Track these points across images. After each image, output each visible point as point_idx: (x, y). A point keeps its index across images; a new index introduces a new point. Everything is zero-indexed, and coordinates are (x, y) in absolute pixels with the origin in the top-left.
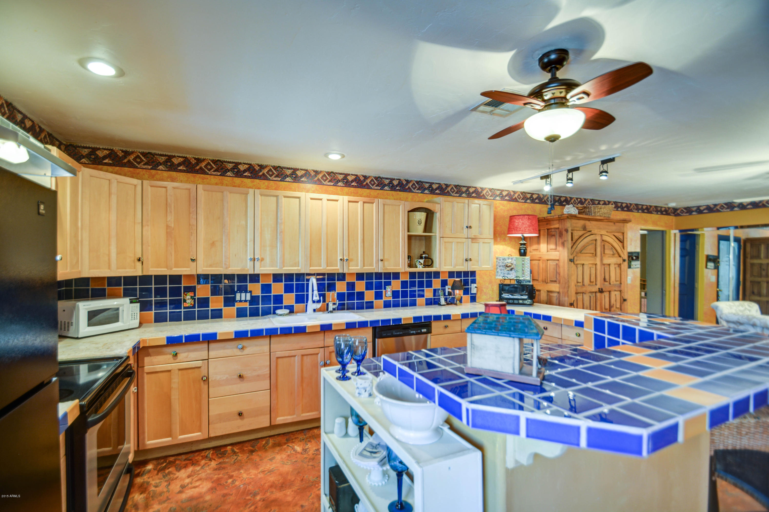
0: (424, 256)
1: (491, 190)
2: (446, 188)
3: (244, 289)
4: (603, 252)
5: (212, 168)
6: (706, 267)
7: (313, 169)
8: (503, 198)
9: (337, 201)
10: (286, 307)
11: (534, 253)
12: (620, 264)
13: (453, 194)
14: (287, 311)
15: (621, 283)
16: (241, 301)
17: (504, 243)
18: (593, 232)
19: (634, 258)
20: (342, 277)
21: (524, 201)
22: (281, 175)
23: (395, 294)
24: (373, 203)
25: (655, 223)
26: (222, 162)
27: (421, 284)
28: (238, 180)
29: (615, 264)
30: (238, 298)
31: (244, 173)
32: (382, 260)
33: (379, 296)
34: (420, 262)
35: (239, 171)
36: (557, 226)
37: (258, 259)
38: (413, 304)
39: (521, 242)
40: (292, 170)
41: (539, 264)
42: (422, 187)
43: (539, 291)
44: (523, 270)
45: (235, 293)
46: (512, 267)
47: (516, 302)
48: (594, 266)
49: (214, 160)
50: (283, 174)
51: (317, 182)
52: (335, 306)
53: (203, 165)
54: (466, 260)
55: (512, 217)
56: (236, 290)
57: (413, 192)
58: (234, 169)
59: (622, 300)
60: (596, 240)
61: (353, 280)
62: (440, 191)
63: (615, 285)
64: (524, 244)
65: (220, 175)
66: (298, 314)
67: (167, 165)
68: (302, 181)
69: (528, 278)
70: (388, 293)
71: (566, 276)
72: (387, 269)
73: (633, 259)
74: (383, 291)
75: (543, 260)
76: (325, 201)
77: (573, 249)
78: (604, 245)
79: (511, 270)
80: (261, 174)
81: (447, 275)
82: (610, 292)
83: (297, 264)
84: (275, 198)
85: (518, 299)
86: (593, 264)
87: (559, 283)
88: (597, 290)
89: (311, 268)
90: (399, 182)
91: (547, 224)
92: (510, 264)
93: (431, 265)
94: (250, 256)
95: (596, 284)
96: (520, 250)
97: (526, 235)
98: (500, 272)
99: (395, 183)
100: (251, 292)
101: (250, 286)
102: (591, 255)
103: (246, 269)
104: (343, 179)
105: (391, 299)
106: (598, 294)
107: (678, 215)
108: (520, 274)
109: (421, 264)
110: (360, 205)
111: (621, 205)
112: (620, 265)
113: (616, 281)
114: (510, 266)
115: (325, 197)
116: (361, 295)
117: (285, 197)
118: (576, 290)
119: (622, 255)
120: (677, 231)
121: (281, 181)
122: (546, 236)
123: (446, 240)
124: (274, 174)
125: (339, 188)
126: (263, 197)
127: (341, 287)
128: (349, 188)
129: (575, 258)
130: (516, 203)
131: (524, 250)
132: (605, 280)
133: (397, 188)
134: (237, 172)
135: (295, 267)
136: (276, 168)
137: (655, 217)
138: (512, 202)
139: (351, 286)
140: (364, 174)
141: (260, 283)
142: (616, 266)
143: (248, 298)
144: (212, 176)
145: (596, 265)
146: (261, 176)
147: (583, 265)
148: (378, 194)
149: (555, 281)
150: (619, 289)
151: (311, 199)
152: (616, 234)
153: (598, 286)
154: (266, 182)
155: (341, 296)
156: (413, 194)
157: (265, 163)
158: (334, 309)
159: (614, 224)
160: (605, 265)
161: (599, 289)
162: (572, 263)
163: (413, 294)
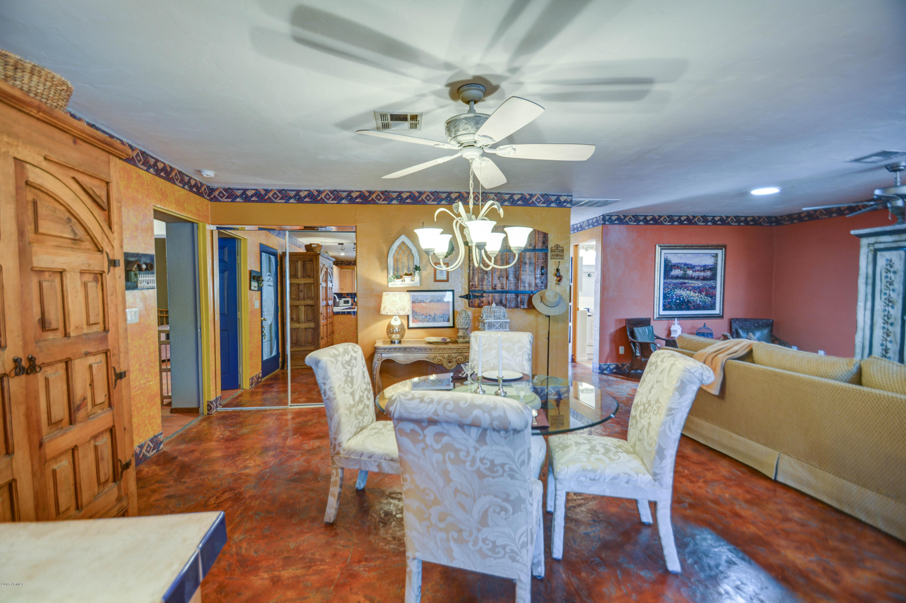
6: (250, 289)
12: (101, 274)
15: (106, 330)
19: (144, 266)
25: (177, 202)
29: (82, 273)
59: (112, 378)
63: (84, 338)
73: (140, 268)
78: (34, 203)
82: (67, 362)
88: (9, 366)
112: (99, 276)
113: (89, 324)
119: (107, 249)
120: (214, 228)
132: (44, 324)
142: (88, 278)
150: (102, 348)
159: (75, 142)
160: (40, 272)
161: (16, 361)
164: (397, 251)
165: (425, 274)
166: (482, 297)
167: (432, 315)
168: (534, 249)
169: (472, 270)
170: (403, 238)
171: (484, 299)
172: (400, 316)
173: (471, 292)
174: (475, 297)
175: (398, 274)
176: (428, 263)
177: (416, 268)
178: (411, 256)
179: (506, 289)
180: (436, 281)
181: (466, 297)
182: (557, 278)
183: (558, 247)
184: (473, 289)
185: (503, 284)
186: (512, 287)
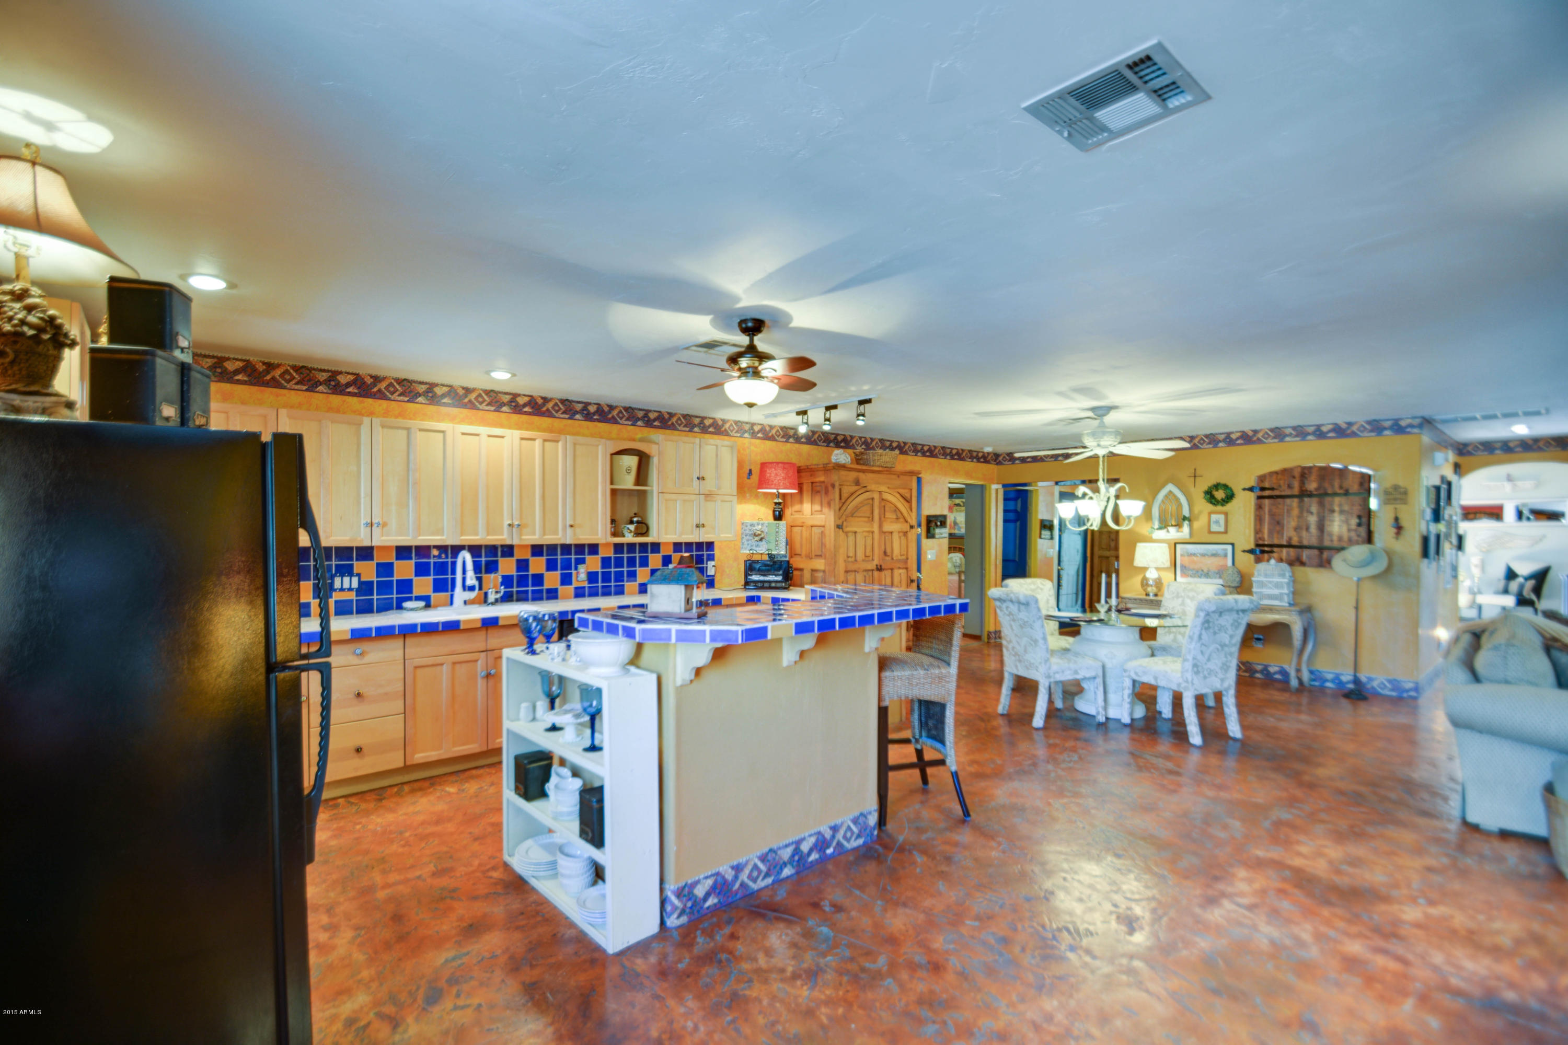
0: (635, 519)
1: (736, 422)
2: (669, 419)
3: (347, 571)
4: (883, 516)
5: (293, 378)
6: (1040, 537)
7: (462, 385)
8: (754, 435)
9: (502, 437)
10: (418, 598)
11: (797, 516)
12: (907, 532)
13: (679, 428)
14: (422, 604)
15: (907, 559)
16: (342, 590)
17: (755, 501)
18: (869, 488)
19: (939, 524)
20: (508, 550)
21: (784, 440)
22: (409, 392)
23: (592, 577)
24: (557, 441)
25: (968, 475)
26: (311, 370)
27: (631, 562)
28: (336, 400)
29: (899, 532)
30: (337, 582)
31: (347, 388)
32: (571, 526)
33: (566, 580)
34: (628, 529)
35: (338, 384)
36: (822, 479)
37: (378, 524)
38: (620, 591)
39: (776, 501)
40: (428, 386)
41: (801, 531)
42: (634, 417)
43: (801, 570)
44: (777, 541)
45: (332, 577)
46: (762, 536)
47: (766, 585)
48: (871, 535)
49: (295, 366)
50: (411, 391)
51: (469, 405)
52: (498, 596)
53: (277, 373)
54: (697, 526)
55: (764, 465)
56: (334, 572)
57: (619, 424)
58: (330, 381)
59: (909, 581)
60: (873, 499)
61: (527, 555)
62: (660, 422)
63: (898, 561)
64: (780, 504)
65: (307, 390)
66: (439, 608)
67: (215, 371)
68: (444, 403)
69: (783, 552)
70: (580, 576)
71: (832, 549)
72: (579, 539)
73: (937, 525)
74: (574, 572)
75: (807, 527)
76: (484, 437)
77: (842, 511)
78: (884, 507)
79: (761, 540)
80: (375, 390)
81: (671, 548)
82: (892, 569)
83: (440, 532)
84: (405, 432)
85: (770, 582)
86: (868, 532)
87: (825, 559)
88: (875, 567)
89: (463, 537)
90: (598, 408)
91: (811, 476)
92: (759, 532)
93: (645, 533)
94: (365, 519)
95: (873, 560)
96: (774, 511)
97: (781, 491)
98: (746, 543)
99: (592, 409)
100: (359, 575)
101: (358, 566)
102: (866, 519)
103: (359, 539)
104: (511, 401)
105: (586, 584)
106: (876, 573)
107: (999, 463)
108: (772, 546)
109: (631, 532)
110: (538, 443)
111: (922, 449)
112: (905, 533)
113: (901, 555)
114: (759, 535)
115: (483, 430)
116: (538, 579)
117: (421, 430)
118: (846, 567)
119: (909, 520)
120: (1000, 486)
121: (408, 401)
122: (810, 493)
123: (667, 496)
124: (396, 390)
125: (503, 415)
126: (385, 430)
127: (507, 566)
128: (519, 416)
129: (845, 523)
130: (774, 443)
131: (780, 512)
132: (885, 553)
133: (595, 417)
134: (334, 386)
135: (438, 535)
136: (400, 381)
137: (969, 465)
138: (767, 442)
139: (523, 565)
140: (543, 395)
141: (375, 562)
142: (901, 534)
143: (355, 584)
144: (293, 392)
145: (873, 532)
146: (375, 394)
147: (855, 532)
148: (565, 425)
149: (821, 556)
150: (905, 566)
151: (463, 434)
152: (902, 491)
153: (876, 562)
154: (384, 404)
155: (507, 581)
156: (619, 426)
157: (381, 373)
158: (497, 601)
159: (899, 477)
160: (887, 533)
161: (878, 565)
162: (841, 530)
163: (619, 577)
164: (1163, 501)
165: (1196, 525)
166: (1272, 552)
167: (1205, 570)
168: (1346, 493)
169: (1259, 519)
170: (1170, 487)
171: (1275, 555)
172: (1158, 569)
173: (1257, 545)
174: (1263, 552)
175: (1164, 525)
176: (1200, 512)
177: (1185, 518)
178: (1180, 505)
179: (1305, 543)
180: (1210, 532)
181: (1251, 551)
182: (1394, 530)
183: (1396, 488)
184: (1261, 542)
185: (1300, 537)
186: (1314, 541)
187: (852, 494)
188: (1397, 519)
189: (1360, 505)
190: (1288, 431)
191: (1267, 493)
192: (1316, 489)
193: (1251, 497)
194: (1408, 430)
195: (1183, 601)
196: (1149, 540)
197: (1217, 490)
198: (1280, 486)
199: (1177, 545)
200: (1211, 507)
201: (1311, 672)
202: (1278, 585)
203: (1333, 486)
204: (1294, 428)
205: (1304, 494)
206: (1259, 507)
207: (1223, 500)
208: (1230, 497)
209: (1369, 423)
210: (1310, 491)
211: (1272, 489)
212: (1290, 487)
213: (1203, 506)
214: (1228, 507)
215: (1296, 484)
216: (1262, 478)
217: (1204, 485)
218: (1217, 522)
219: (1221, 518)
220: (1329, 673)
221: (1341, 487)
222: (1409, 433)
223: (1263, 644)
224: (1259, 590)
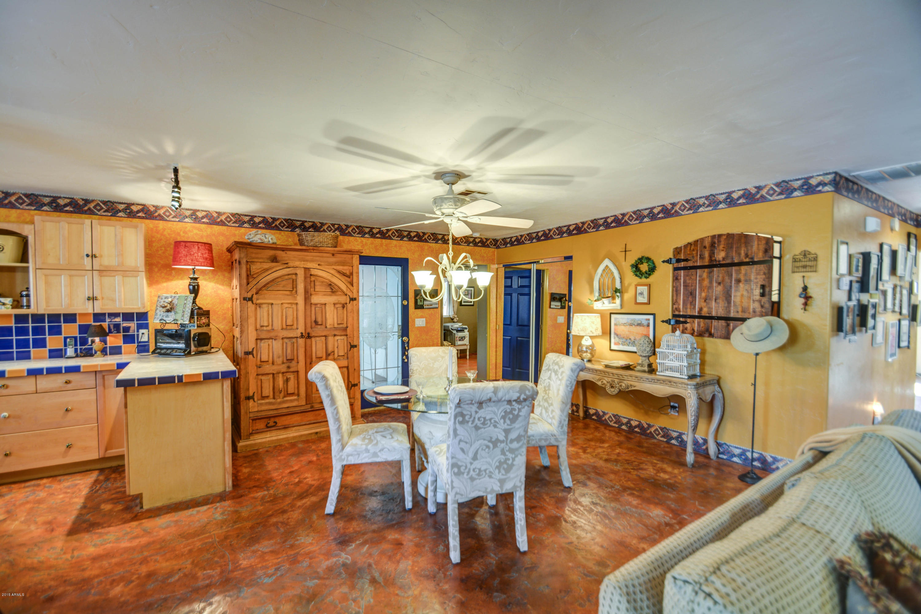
0: (25, 293)
2: (85, 204)
4: (309, 289)
6: (550, 307)
13: (97, 215)
15: (347, 327)
18: (291, 264)
21: (237, 225)
27: (39, 331)
29: (335, 304)
36: (236, 256)
38: (24, 357)
39: (192, 276)
41: (234, 304)
42: (37, 203)
44: (183, 311)
47: (169, 351)
48: (293, 306)
54: (89, 299)
55: (179, 244)
59: (349, 347)
60: (296, 274)
63: (335, 329)
64: (195, 279)
69: (187, 322)
75: (235, 299)
77: (251, 285)
78: (312, 281)
79: (169, 311)
81: (92, 318)
82: (325, 337)
85: (173, 349)
86: (290, 303)
88: (299, 335)
92: (170, 304)
95: (296, 328)
96: (189, 285)
97: (198, 268)
98: (159, 314)
102: (288, 293)
106: (301, 341)
107: (498, 247)
108: (179, 316)
113: (338, 324)
118: (258, 335)
119: (349, 293)
120: (500, 266)
122: (235, 269)
123: (48, 272)
129: (255, 296)
130: (224, 228)
131: (196, 287)
132: (316, 322)
138: (215, 226)
142: (339, 306)
145: (297, 304)
147: (272, 304)
150: (345, 334)
152: (339, 268)
153: (301, 329)
159: (336, 255)
160: (316, 304)
161: (302, 333)
162: (250, 303)
163: (23, 344)
164: (602, 275)
165: (627, 296)
166: (685, 322)
167: (632, 338)
168: (754, 263)
169: (676, 291)
170: (607, 262)
171: (688, 326)
172: (592, 337)
173: (674, 316)
174: (678, 322)
175: (602, 296)
176: (630, 285)
177: (616, 291)
178: (614, 279)
179: (714, 314)
180: (637, 303)
181: (668, 322)
182: (803, 301)
183: (805, 254)
184: (677, 313)
185: (710, 308)
186: (721, 312)
187: (267, 270)
188: (805, 288)
189: (764, 274)
190: (701, 201)
191: (682, 264)
192: (724, 259)
193: (669, 268)
194: (820, 188)
195: (551, 374)
196: (589, 310)
197: (642, 263)
198: (693, 257)
199: (612, 315)
200: (637, 280)
201: (719, 445)
202: (678, 358)
203: (739, 254)
204: (707, 198)
205: (712, 265)
206: (676, 279)
207: (646, 273)
208: (652, 270)
209: (778, 185)
210: (719, 261)
211: (686, 260)
212: (702, 257)
213: (631, 278)
214: (652, 279)
215: (707, 254)
216: (677, 251)
217: (632, 258)
218: (641, 294)
219: (645, 289)
220: (737, 448)
221: (747, 256)
222: (820, 192)
223: (678, 412)
224: (662, 361)
